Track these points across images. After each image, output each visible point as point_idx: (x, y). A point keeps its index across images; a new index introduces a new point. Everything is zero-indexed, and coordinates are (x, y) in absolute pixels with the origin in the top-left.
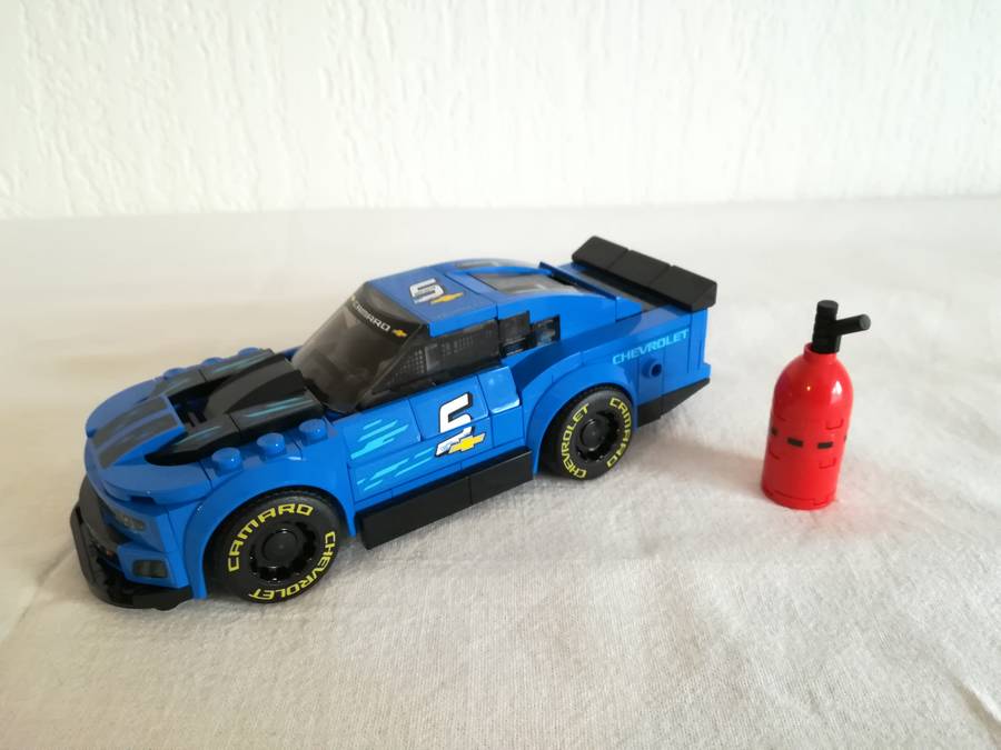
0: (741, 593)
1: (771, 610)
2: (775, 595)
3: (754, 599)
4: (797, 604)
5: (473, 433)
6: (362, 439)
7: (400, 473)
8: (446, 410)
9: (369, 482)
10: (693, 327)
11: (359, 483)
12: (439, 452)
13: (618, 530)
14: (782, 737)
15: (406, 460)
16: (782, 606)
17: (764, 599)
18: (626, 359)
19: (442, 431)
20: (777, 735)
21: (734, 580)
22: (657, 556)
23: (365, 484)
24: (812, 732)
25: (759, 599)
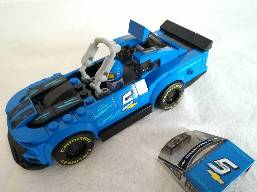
0: (232, 137)
1: (241, 143)
2: (242, 138)
3: (236, 139)
4: (249, 141)
5: (134, 103)
6: (98, 111)
7: (111, 119)
8: (125, 97)
9: (101, 124)
10: (204, 57)
11: (98, 124)
12: (123, 110)
13: (194, 114)
14: (243, 187)
15: (113, 115)
16: (244, 141)
17: (239, 139)
18: (182, 70)
19: (124, 104)
20: (242, 187)
21: (230, 133)
22: (207, 123)
23: (100, 125)
24: (252, 186)
25: (237, 139)
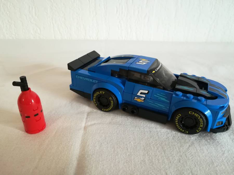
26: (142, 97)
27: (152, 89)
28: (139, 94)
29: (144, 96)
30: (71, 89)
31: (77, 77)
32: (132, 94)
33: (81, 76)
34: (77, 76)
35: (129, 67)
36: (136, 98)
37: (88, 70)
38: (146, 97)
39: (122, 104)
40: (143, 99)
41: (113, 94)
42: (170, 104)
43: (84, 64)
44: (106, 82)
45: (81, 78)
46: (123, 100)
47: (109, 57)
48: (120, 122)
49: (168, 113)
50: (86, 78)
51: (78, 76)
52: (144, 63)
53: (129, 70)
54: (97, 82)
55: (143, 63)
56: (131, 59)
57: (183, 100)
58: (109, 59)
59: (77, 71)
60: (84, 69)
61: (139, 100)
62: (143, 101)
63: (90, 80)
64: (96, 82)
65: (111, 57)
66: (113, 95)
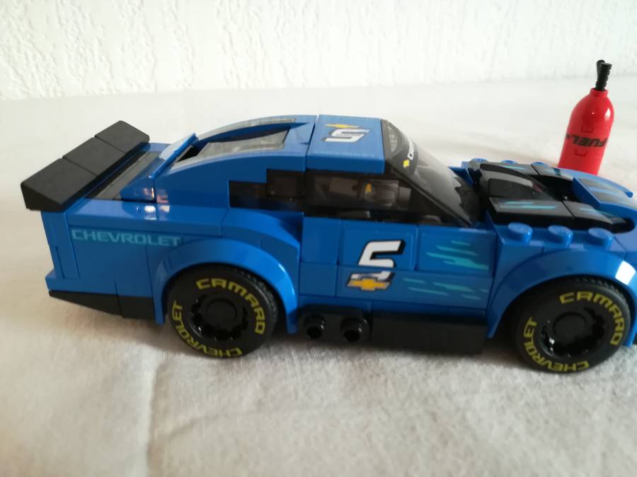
26: (380, 269)
27: (412, 232)
28: (365, 260)
29: (388, 263)
30: (54, 293)
31: (78, 234)
32: (338, 263)
33: (97, 228)
34: (74, 232)
35: (306, 156)
36: (355, 276)
37: (123, 199)
38: (395, 265)
39: (299, 312)
40: (385, 275)
41: (260, 279)
42: (494, 275)
43: (94, 177)
44: (221, 237)
45: (98, 236)
46: (299, 294)
47: (194, 138)
48: (301, 394)
49: (486, 310)
50: (123, 236)
51: (79, 231)
52: (355, 139)
53: (307, 169)
54: (175, 244)
55: (350, 138)
56: (292, 131)
57: (542, 253)
58: (194, 142)
59: (69, 211)
60: (100, 195)
61: (368, 285)
62: (384, 286)
63: (140, 239)
64: (171, 242)
65: (201, 134)
66: (261, 284)
